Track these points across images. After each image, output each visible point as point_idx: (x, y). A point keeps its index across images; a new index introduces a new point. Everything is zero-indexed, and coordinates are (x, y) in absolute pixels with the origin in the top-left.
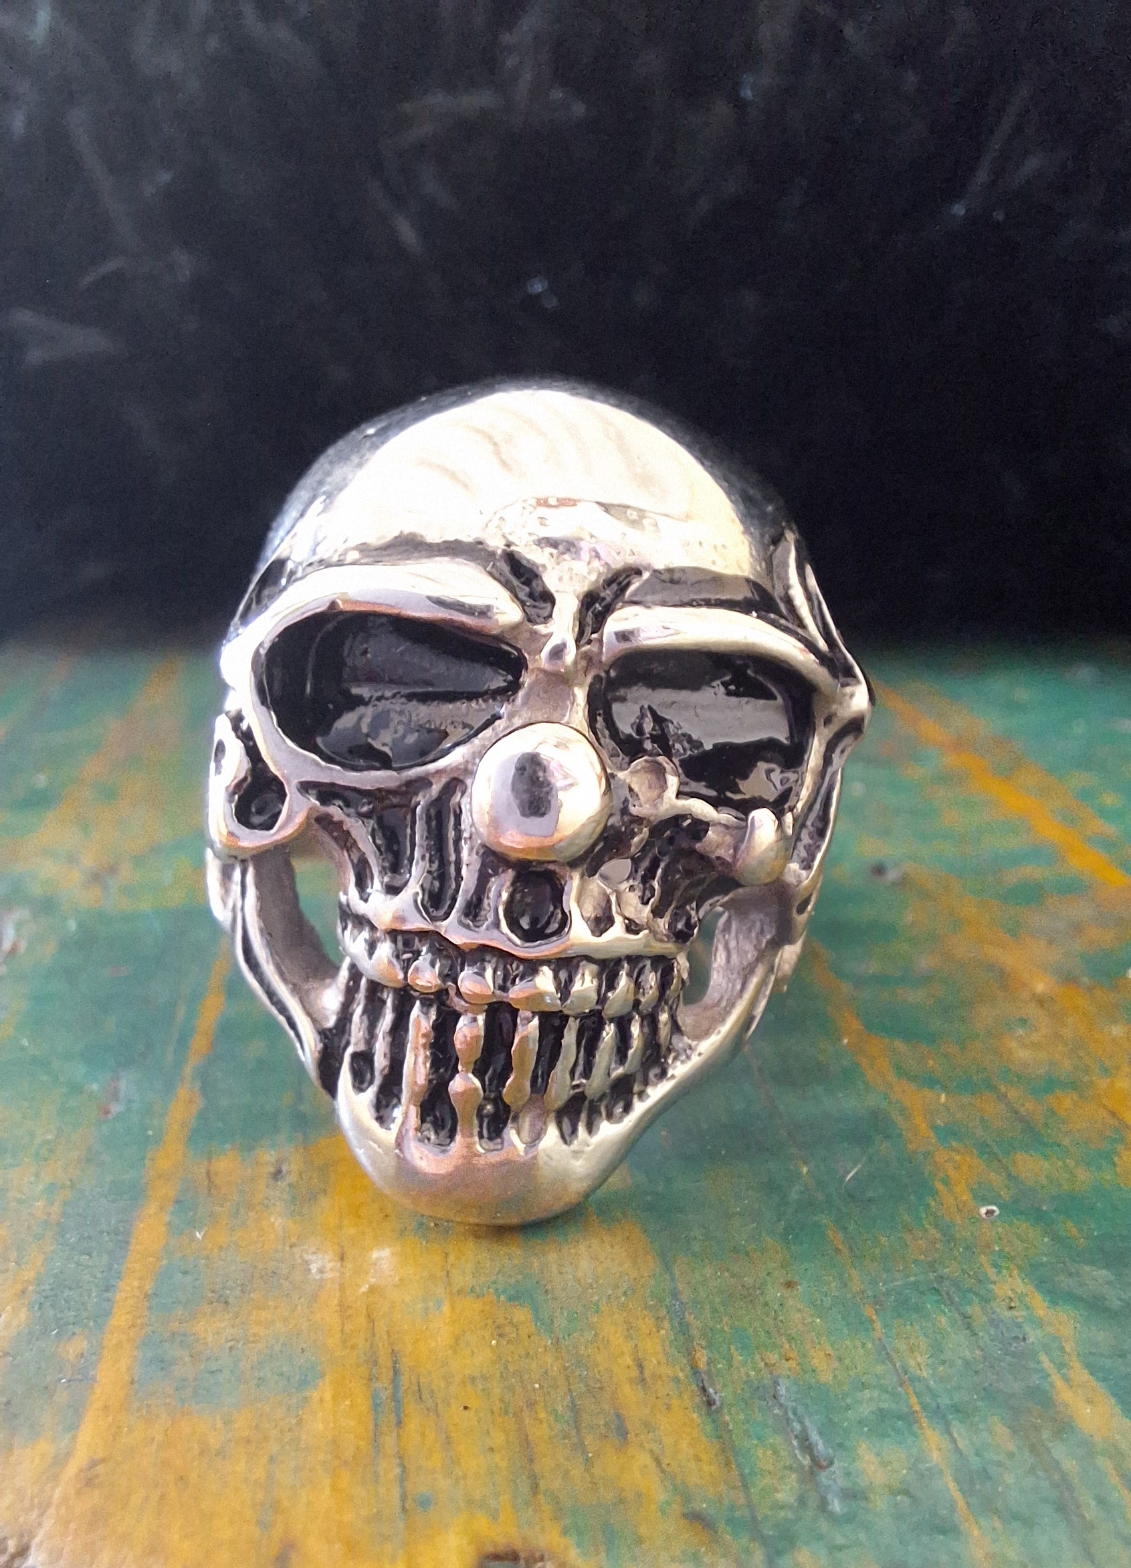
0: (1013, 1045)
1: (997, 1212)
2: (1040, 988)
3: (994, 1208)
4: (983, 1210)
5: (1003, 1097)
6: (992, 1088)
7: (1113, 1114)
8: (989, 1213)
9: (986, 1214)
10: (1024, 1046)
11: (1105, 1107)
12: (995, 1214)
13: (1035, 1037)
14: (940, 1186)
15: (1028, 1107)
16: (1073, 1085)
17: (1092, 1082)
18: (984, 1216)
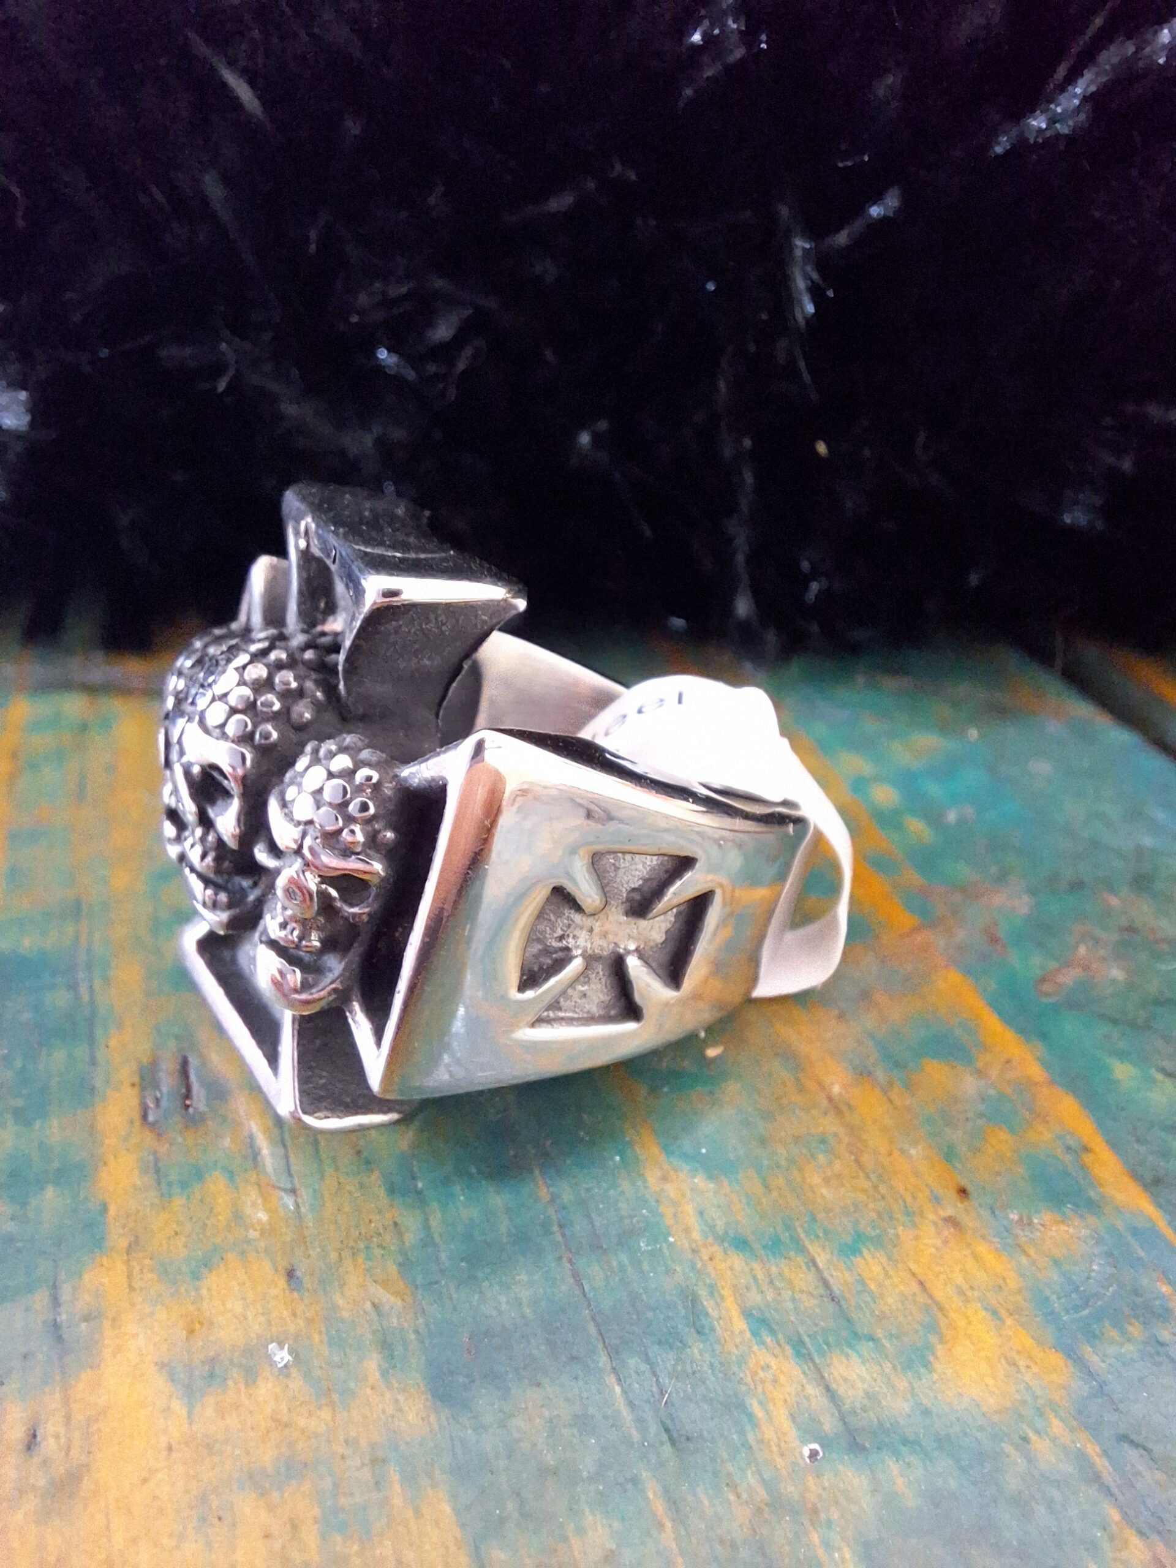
0: (816, 1180)
1: (821, 1454)
2: (836, 1089)
3: (816, 1446)
4: (806, 1452)
5: (813, 1263)
6: (802, 1250)
7: (921, 1283)
8: (813, 1454)
9: (810, 1457)
10: (827, 1181)
11: (914, 1275)
12: (819, 1458)
13: (837, 1166)
14: (759, 1413)
15: (839, 1278)
16: (878, 1242)
17: (897, 1236)
18: (808, 1460)
